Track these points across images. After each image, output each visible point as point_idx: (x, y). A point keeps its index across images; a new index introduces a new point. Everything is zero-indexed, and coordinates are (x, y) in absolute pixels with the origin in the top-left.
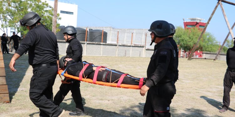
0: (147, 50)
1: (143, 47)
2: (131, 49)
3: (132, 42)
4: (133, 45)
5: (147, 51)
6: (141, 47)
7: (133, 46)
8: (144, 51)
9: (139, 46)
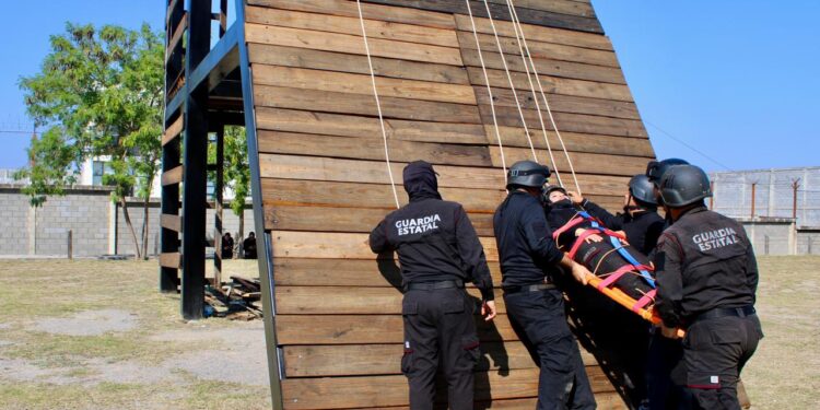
0: (799, 231)
1: (788, 223)
2: (753, 231)
3: (753, 209)
4: (759, 220)
5: (801, 234)
6: (780, 223)
7: (757, 223)
8: (791, 236)
9: (777, 220)
